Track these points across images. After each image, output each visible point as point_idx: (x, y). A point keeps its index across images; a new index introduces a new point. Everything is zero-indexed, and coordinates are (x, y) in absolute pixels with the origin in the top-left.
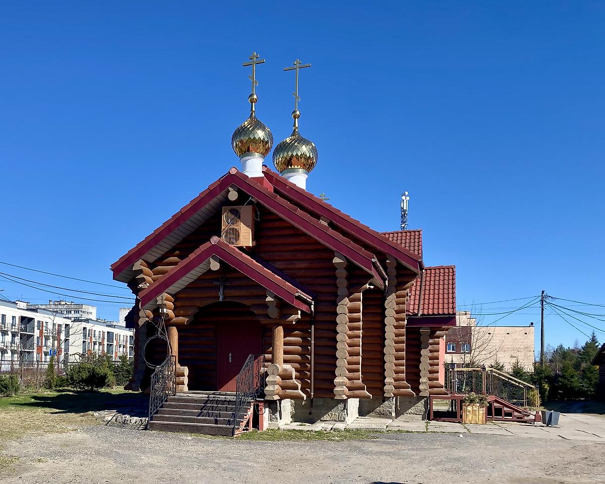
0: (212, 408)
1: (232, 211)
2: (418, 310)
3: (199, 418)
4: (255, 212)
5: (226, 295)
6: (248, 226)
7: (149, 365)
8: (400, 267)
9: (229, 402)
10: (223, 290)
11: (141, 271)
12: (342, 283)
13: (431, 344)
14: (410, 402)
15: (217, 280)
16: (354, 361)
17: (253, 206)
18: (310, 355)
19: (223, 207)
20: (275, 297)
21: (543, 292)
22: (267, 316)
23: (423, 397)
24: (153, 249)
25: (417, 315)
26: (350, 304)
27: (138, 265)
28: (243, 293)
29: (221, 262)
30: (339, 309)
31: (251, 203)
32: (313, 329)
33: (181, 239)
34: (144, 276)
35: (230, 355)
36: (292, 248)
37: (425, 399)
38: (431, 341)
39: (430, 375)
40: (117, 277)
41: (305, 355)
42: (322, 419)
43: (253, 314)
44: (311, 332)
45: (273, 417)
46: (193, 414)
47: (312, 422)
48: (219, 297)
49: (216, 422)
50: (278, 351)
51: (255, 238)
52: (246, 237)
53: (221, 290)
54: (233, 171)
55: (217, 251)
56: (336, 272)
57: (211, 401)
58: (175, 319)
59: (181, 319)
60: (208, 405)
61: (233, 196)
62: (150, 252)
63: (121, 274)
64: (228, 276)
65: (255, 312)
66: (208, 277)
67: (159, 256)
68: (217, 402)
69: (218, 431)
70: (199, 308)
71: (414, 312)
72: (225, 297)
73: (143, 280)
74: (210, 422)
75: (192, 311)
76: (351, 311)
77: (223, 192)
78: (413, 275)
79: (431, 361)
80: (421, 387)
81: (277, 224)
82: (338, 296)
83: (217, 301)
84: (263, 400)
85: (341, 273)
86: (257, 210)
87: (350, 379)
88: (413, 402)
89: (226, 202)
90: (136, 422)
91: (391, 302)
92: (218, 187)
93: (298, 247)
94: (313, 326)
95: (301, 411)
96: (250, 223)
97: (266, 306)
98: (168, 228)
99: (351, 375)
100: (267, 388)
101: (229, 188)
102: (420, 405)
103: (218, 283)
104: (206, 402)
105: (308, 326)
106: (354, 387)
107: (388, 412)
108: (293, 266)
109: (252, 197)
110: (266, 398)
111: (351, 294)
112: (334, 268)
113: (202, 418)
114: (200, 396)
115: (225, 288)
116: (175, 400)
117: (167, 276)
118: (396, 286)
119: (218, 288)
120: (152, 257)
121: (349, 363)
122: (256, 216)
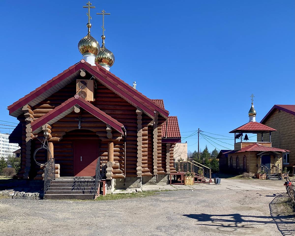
0: (79, 186)
1: (81, 82)
2: (166, 135)
3: (73, 191)
4: (94, 84)
5: (82, 126)
6: (91, 91)
7: (38, 164)
8: (159, 116)
9: (88, 182)
10: (81, 123)
11: (27, 111)
12: (140, 122)
13: (170, 151)
14: (162, 177)
15: (77, 118)
16: (145, 159)
17: (94, 80)
18: (124, 156)
19: (77, 80)
20: (111, 128)
21: (199, 129)
22: (106, 137)
23: (168, 174)
24: (35, 99)
25: (165, 138)
26: (143, 132)
27: (26, 108)
28: (92, 125)
29: (80, 108)
30: (138, 135)
31: (93, 79)
32: (125, 144)
33: (51, 94)
34: (29, 114)
35: (81, 157)
36: (114, 103)
37: (168, 175)
38: (170, 149)
39: (170, 164)
40: (12, 114)
41: (121, 157)
42: (130, 187)
43: (98, 136)
44: (124, 146)
45: (109, 188)
46: (69, 189)
47: (125, 189)
48: (78, 127)
49: (84, 193)
50: (111, 155)
51: (95, 97)
52: (90, 96)
53: (80, 123)
54: (83, 61)
55: (78, 103)
56: (137, 116)
57: (77, 182)
58: (52, 138)
59: (55, 138)
60: (76, 184)
61: (83, 74)
62: (33, 100)
63: (15, 112)
64: (83, 116)
65: (99, 135)
66: (71, 116)
67: (37, 103)
68: (81, 182)
69: (86, 197)
70: (66, 132)
71: (164, 136)
72: (81, 127)
73: (29, 116)
74: (80, 193)
75: (62, 134)
76: (143, 135)
77: (77, 71)
78: (165, 120)
79: (170, 158)
80: (167, 170)
81: (106, 91)
82: (138, 128)
83: (77, 129)
84: (105, 180)
85: (140, 117)
86: (95, 83)
87: (143, 167)
88: (163, 177)
89: (79, 77)
90: (32, 196)
91: (155, 132)
92: (74, 69)
93: (117, 104)
94: (125, 142)
95: (119, 184)
96: (93, 89)
97: (106, 132)
98: (44, 88)
99: (143, 165)
100: (107, 174)
101: (81, 70)
102: (166, 178)
103: (78, 120)
104: (75, 182)
105: (123, 142)
106: (145, 171)
107: (154, 182)
108: (114, 113)
109: (94, 76)
110: (107, 179)
111: (143, 127)
112: (136, 115)
113: (75, 191)
114: (70, 179)
115: (81, 122)
116: (56, 182)
117: (48, 114)
118: (158, 124)
119: (78, 122)
120: (33, 104)
121: (143, 160)
122: (95, 86)
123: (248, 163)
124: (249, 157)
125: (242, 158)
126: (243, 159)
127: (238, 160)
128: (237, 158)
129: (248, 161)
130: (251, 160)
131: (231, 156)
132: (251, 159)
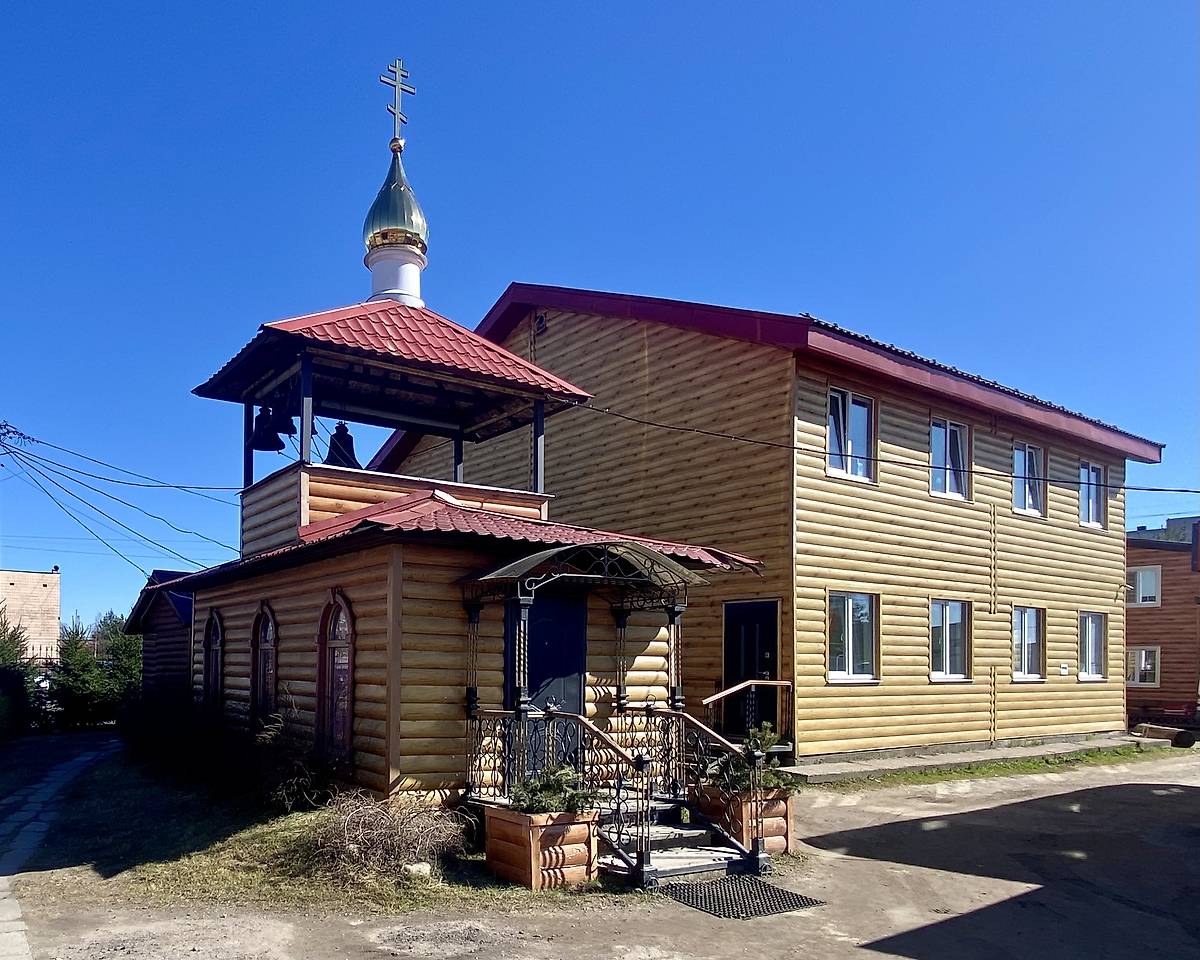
123: (380, 674)
124: (389, 607)
125: (312, 621)
126: (315, 630)
127: (268, 646)
128: (261, 622)
129: (376, 649)
130: (407, 641)
131: (212, 608)
132: (407, 625)
